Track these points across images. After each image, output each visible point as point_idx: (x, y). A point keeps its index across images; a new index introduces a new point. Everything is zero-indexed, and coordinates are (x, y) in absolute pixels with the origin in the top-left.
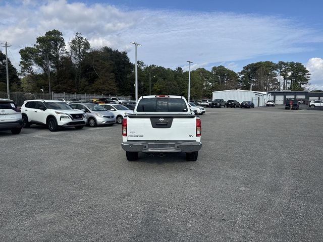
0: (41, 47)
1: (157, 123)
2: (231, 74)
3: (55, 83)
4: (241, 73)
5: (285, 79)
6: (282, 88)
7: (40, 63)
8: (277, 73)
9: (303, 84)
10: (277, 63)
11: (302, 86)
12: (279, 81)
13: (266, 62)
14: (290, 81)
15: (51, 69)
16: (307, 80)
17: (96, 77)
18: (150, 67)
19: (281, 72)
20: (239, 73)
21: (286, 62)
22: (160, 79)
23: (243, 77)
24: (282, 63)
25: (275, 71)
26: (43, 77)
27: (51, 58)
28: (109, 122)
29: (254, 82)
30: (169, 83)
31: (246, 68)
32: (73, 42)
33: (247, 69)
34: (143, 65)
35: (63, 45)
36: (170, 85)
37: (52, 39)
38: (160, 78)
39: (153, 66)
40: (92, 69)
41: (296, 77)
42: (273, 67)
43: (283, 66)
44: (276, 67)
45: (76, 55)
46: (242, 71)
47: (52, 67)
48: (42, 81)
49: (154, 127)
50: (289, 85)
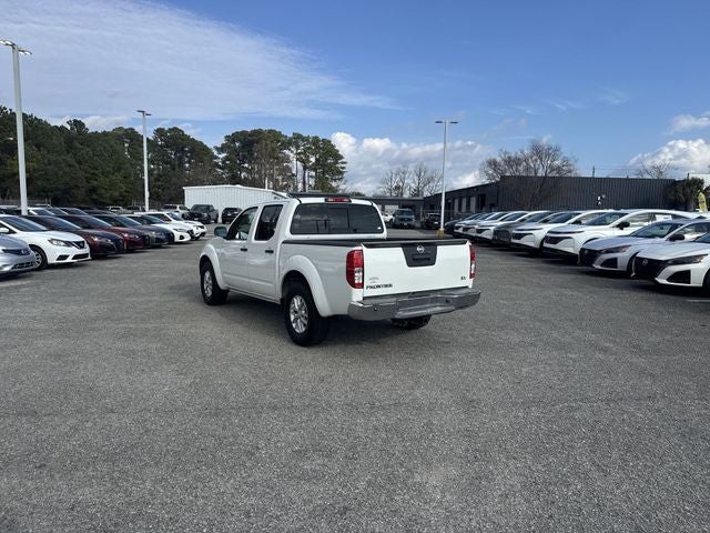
1: (416, 257)
2: (199, 150)
4: (220, 150)
5: (305, 168)
6: (300, 186)
8: (292, 155)
9: (335, 180)
10: (290, 135)
11: (334, 184)
12: (294, 172)
13: (270, 131)
14: (313, 173)
16: (342, 173)
19: (297, 154)
20: (217, 148)
21: (305, 135)
23: (227, 158)
24: (298, 137)
25: (287, 152)
28: (21, 265)
29: (247, 170)
31: (232, 139)
33: (234, 142)
41: (324, 166)
42: (283, 143)
43: (300, 142)
44: (288, 143)
46: (223, 145)
49: (410, 265)
50: (312, 182)
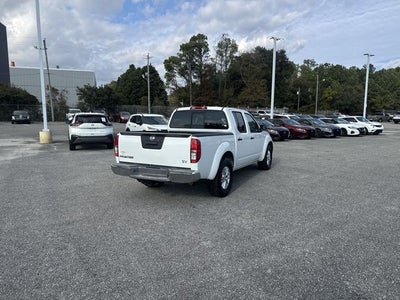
0: (184, 55)
1: (148, 143)
3: (197, 96)
7: (182, 73)
15: (194, 80)
17: (243, 86)
18: (322, 66)
22: (336, 84)
26: (185, 89)
27: (193, 67)
30: (349, 87)
32: (220, 45)
34: (314, 65)
35: (207, 50)
36: (351, 90)
37: (196, 46)
38: (334, 82)
39: (326, 64)
40: (240, 77)
45: (222, 60)
47: (195, 77)
48: (183, 94)
49: (144, 147)
